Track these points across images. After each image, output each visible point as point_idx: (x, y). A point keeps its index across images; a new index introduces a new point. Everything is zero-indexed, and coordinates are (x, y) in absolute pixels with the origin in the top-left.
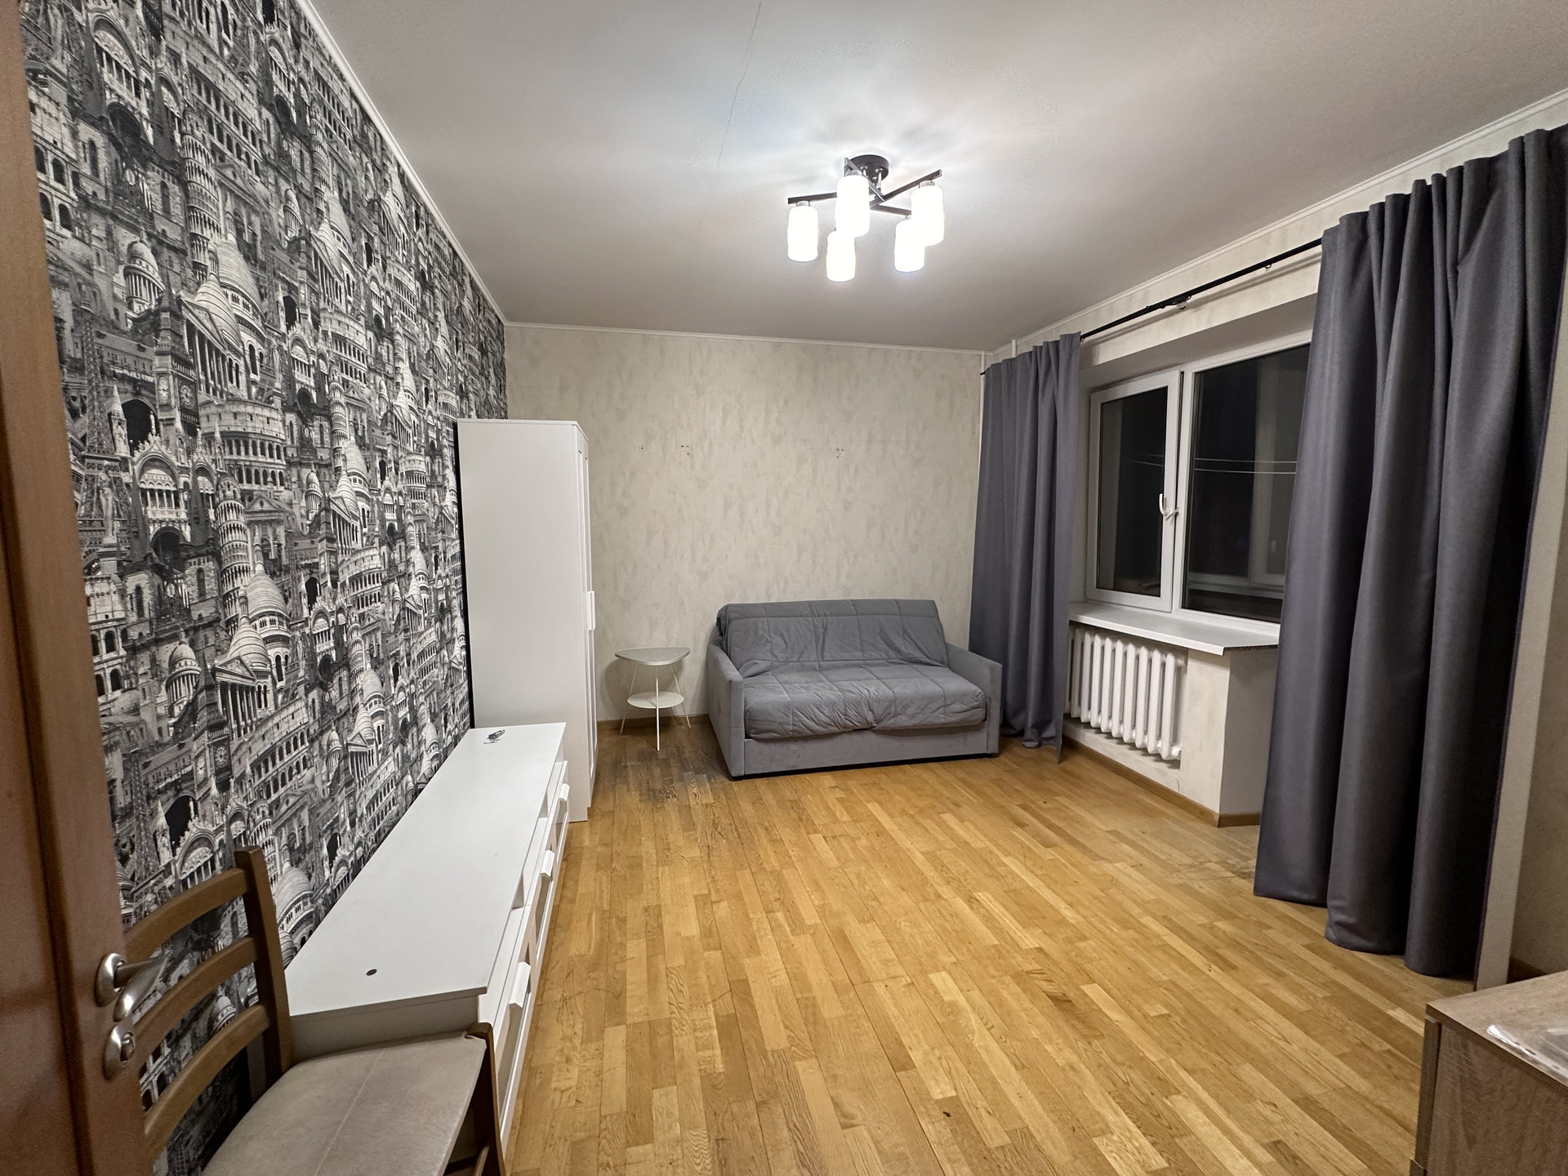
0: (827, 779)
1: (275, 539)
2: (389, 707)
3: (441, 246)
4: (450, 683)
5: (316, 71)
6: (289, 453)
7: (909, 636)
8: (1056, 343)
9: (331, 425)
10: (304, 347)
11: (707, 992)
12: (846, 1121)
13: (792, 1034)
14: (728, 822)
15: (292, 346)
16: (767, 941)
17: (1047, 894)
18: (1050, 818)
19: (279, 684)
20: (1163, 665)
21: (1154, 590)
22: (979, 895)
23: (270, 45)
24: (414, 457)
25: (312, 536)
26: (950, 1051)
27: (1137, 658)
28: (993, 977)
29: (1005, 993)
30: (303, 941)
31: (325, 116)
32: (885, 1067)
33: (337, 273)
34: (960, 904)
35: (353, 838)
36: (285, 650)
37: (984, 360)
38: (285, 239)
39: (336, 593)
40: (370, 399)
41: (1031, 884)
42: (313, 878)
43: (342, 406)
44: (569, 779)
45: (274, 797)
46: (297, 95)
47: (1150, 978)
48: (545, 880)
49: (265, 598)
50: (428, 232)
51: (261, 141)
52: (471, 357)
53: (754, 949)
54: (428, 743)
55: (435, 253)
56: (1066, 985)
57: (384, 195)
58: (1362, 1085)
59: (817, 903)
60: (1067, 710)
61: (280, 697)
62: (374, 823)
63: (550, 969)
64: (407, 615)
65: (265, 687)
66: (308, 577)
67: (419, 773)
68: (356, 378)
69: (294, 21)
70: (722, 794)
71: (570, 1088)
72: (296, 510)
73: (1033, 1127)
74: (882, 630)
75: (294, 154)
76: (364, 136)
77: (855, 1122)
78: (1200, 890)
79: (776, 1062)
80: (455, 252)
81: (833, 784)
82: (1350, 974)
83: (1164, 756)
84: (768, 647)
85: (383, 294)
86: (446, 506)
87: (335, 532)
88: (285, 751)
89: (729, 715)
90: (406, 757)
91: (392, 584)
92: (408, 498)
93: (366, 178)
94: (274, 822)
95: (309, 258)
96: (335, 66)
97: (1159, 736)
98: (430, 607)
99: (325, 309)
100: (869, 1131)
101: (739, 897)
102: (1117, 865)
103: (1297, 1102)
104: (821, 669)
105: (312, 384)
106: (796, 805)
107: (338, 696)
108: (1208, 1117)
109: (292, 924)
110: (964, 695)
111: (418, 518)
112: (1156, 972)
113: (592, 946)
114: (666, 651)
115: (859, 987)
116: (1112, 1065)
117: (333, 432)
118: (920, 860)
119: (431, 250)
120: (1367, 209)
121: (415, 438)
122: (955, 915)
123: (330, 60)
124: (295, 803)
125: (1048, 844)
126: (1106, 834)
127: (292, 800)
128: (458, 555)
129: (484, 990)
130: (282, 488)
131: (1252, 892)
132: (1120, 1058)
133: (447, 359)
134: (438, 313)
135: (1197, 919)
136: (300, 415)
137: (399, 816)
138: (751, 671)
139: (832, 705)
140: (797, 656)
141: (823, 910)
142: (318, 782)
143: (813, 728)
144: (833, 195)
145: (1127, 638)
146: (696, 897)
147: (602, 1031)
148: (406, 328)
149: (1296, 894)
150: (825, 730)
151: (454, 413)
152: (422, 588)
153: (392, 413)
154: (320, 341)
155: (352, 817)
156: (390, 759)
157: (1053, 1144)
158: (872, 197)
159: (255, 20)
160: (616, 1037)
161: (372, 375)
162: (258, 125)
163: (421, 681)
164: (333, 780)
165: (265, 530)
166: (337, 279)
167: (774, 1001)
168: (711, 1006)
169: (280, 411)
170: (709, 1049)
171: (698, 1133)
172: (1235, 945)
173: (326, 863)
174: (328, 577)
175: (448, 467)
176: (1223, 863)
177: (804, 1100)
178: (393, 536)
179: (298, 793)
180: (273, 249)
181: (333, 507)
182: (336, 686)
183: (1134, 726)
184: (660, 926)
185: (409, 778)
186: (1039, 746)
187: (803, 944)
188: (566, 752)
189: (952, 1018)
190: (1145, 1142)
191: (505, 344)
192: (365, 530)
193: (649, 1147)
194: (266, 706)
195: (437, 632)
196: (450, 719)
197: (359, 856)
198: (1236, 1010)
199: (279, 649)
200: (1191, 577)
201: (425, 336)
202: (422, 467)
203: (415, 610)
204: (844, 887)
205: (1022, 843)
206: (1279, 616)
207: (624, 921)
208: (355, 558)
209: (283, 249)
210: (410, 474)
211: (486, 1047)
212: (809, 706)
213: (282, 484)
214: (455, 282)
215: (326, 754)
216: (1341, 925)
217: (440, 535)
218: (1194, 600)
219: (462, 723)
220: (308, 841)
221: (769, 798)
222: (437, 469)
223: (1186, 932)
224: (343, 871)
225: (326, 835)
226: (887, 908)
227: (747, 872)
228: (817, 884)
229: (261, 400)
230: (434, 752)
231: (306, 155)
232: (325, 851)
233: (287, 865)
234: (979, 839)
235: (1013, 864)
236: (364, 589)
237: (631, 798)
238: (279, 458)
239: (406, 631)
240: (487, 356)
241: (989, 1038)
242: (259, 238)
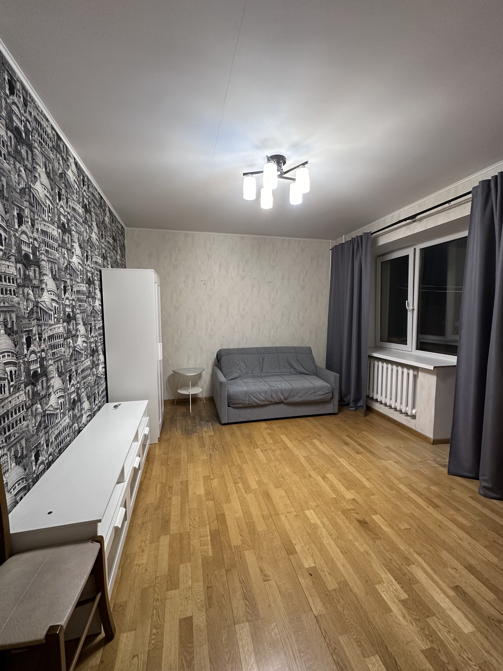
0: (263, 425)
1: (11, 319)
2: (66, 394)
3: (95, 194)
4: (97, 383)
5: (35, 117)
6: (19, 281)
7: (300, 363)
8: (361, 236)
9: (40, 270)
10: (27, 235)
11: (207, 519)
12: (265, 578)
13: (243, 538)
14: (220, 443)
15: (21, 234)
16: (234, 497)
17: (357, 475)
18: (360, 441)
19: (11, 383)
20: (408, 374)
21: (404, 342)
22: (328, 475)
23: (12, 104)
24: (80, 284)
25: (29, 318)
26: (313, 546)
27: (397, 371)
28: (333, 512)
29: (338, 519)
30: (21, 498)
31: (39, 136)
32: (284, 553)
33: (43, 204)
34: (319, 479)
35: (48, 452)
36: (15, 368)
37: (331, 244)
38: (18, 188)
39: (41, 343)
40: (59, 259)
41: (351, 471)
42: (27, 470)
43: (45, 261)
44: (150, 425)
45: (8, 434)
46: (25, 126)
47: (402, 512)
48: (136, 471)
49: (5, 345)
50: (88, 188)
51: (7, 145)
52: (108, 242)
53: (228, 500)
54: (86, 409)
55: (92, 197)
56: (365, 515)
57: (68, 171)
58: (495, 560)
59: (257, 479)
60: (368, 394)
61: (12, 389)
62: (58, 445)
63: (137, 509)
64: (76, 354)
65: (4, 385)
66: (27, 336)
67: (81, 422)
68: (52, 249)
69: (25, 95)
70: (217, 431)
71: (143, 564)
72: (21, 306)
73: (349, 580)
74: (288, 360)
75: (24, 152)
76: (58, 146)
77: (270, 578)
78: (425, 472)
79: (235, 551)
80: (101, 197)
81: (266, 427)
82: (489, 509)
83: (409, 414)
84: (238, 367)
85: (66, 213)
86: (96, 306)
87: (41, 316)
88: (14, 413)
89: (221, 397)
90: (74, 416)
91: (69, 340)
92: (77, 302)
93: (59, 163)
94: (8, 445)
95: (30, 197)
96: (44, 115)
97: (407, 405)
98: (88, 350)
99: (37, 219)
100: (276, 582)
101: (223, 476)
102: (388, 461)
103: (466, 568)
104: (261, 377)
105: (31, 251)
106: (250, 436)
107: (41, 389)
108: (426, 575)
109: (16, 491)
110: (323, 388)
111: (82, 311)
112: (405, 510)
113: (157, 499)
114: (195, 369)
115: (274, 517)
116: (385, 551)
117: (40, 273)
118: (302, 460)
119: (90, 196)
120: (490, 178)
121: (81, 276)
122: (317, 484)
123: (42, 112)
124: (18, 437)
125: (358, 453)
126: (384, 448)
127: (17, 435)
128: (101, 327)
129: (100, 521)
130: (15, 297)
131: (447, 473)
132: (388, 548)
133: (97, 243)
134: (93, 223)
135: (422, 485)
136: (24, 265)
137: (70, 441)
138: (230, 378)
139: (266, 392)
140: (251, 371)
141: (259, 483)
142: (30, 427)
143: (257, 402)
144: (262, 172)
145: (393, 363)
146: (204, 477)
147: (159, 537)
148: (77, 228)
149: (466, 474)
150: (262, 403)
151: (100, 265)
152: (84, 341)
153: (70, 265)
154: (35, 233)
155: (47, 442)
156: (67, 416)
157: (358, 587)
158: (279, 173)
159: (5, 93)
160: (165, 540)
161: (60, 248)
162: (5, 138)
163: (83, 382)
164: (38, 426)
165: (5, 315)
166: (43, 206)
167: (236, 523)
168: (208, 526)
169: (14, 262)
170: (206, 545)
171: (199, 584)
172: (439, 496)
173: (34, 463)
174: (37, 336)
175: (97, 289)
176: (435, 460)
177: (247, 568)
178: (69, 319)
179: (20, 432)
180: (12, 192)
181: (40, 305)
182: (40, 384)
183: (396, 401)
184: (187, 490)
185: (76, 425)
186: (356, 410)
187: (250, 497)
188: (148, 412)
189: (315, 531)
190: (398, 587)
191: (125, 237)
192: (56, 316)
193: (177, 590)
194: (5, 393)
195: (91, 361)
196: (97, 399)
197: (50, 460)
198: (440, 526)
199: (12, 368)
200: (420, 336)
201: (87, 232)
202: (84, 289)
203: (80, 351)
204: (269, 472)
205: (347, 452)
206: (456, 353)
207: (171, 488)
208: (51, 328)
209: (17, 192)
210: (78, 292)
211: (100, 547)
212: (256, 393)
213: (15, 295)
214: (101, 210)
215: (34, 414)
216: (485, 487)
217: (93, 319)
218: (421, 346)
219: (102, 401)
220: (25, 452)
221: (238, 433)
222: (91, 289)
223: (418, 491)
224: (42, 467)
225: (34, 451)
226: (288, 482)
227: (227, 467)
228: (257, 471)
229: (5, 258)
230: (88, 413)
231: (29, 152)
232: (33, 458)
233: (14, 464)
234: (329, 451)
235: (344, 462)
236: (55, 341)
237: (178, 433)
238: (13, 283)
239: (75, 360)
240: (117, 242)
241: (331, 540)
242: (5, 187)
